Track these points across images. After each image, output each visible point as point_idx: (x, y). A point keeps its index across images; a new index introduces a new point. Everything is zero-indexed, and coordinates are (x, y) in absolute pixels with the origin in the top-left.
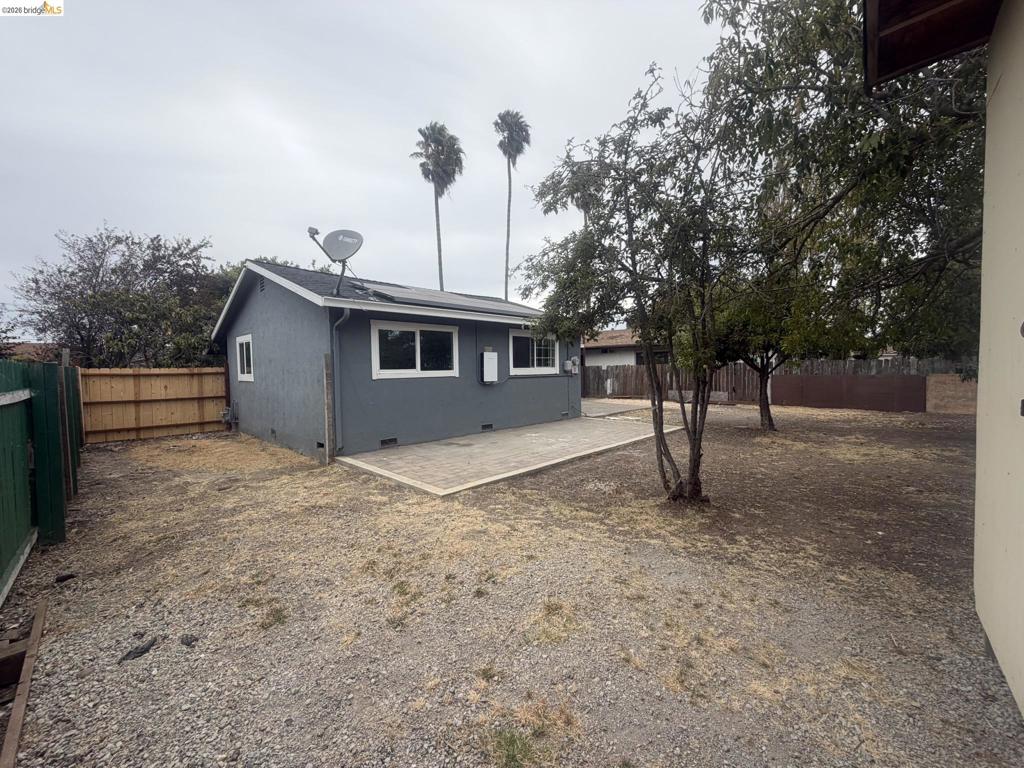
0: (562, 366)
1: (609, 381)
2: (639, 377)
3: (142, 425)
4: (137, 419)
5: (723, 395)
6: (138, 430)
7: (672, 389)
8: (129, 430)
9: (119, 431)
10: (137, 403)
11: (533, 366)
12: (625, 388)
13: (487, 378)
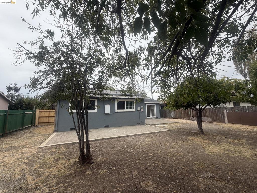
0: (136, 109)
1: (172, 113)
2: (181, 112)
3: (49, 122)
4: (48, 120)
5: (209, 119)
6: (48, 123)
7: (191, 116)
8: (46, 123)
9: (44, 123)
10: (49, 117)
11: (125, 109)
12: (177, 116)
13: (106, 112)
